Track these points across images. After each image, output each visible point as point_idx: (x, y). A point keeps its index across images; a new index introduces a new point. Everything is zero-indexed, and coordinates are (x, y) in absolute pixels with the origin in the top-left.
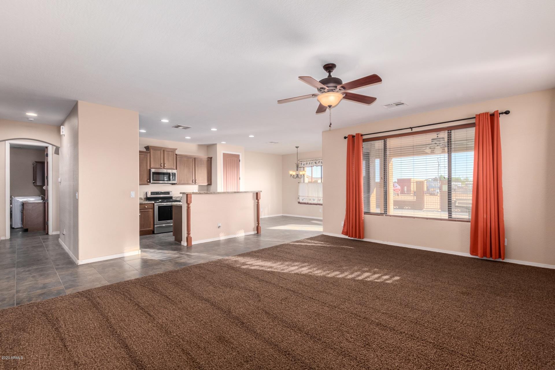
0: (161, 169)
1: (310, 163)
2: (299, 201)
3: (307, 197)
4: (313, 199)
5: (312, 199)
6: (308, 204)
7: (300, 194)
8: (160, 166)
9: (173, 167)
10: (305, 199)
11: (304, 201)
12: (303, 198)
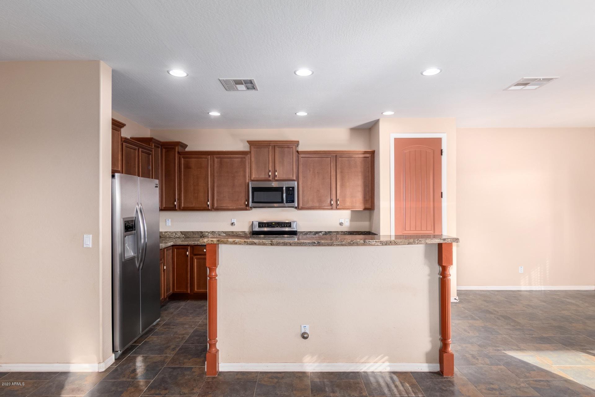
0: (270, 180)
8: (267, 176)
9: (291, 177)
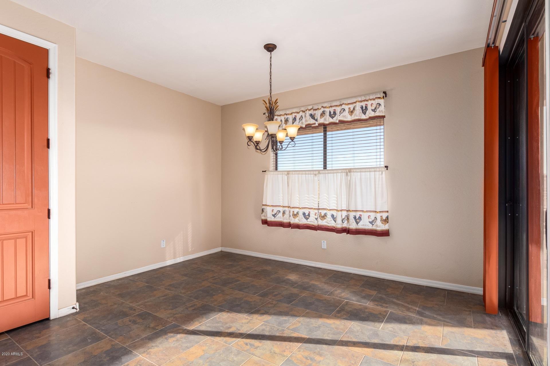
1: (295, 119)
2: (263, 218)
3: (286, 209)
4: (304, 214)
5: (301, 214)
6: (289, 225)
7: (268, 199)
10: (281, 214)
11: (279, 218)
12: (276, 209)
